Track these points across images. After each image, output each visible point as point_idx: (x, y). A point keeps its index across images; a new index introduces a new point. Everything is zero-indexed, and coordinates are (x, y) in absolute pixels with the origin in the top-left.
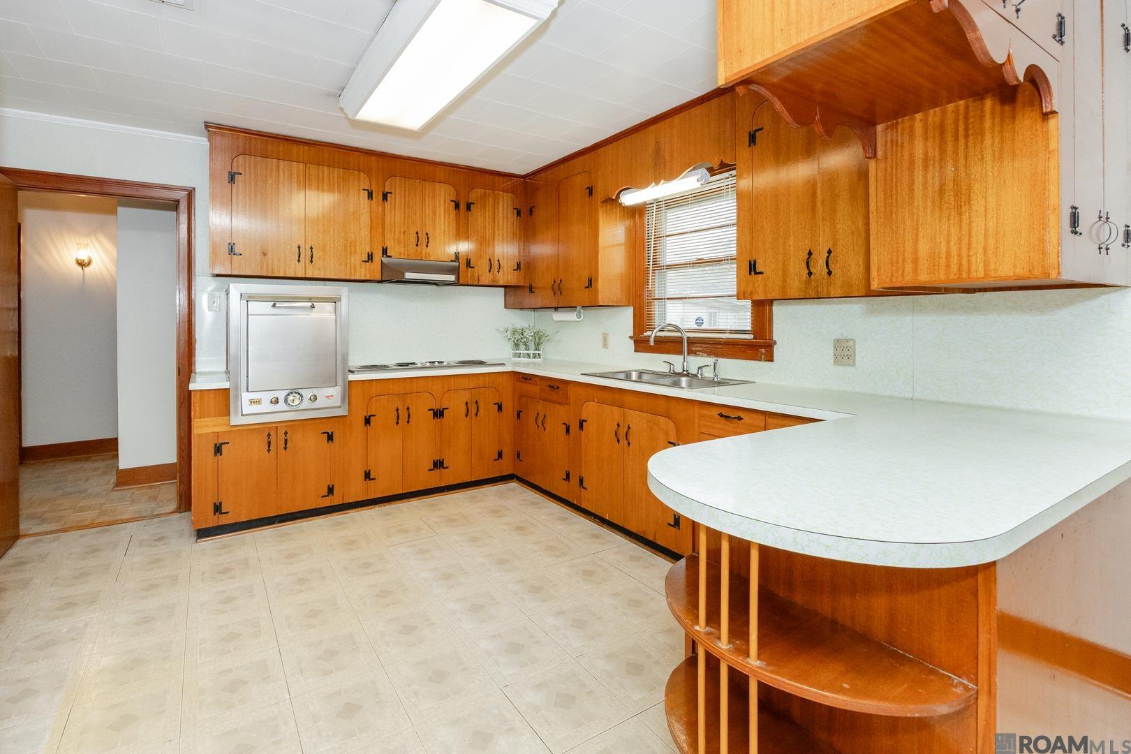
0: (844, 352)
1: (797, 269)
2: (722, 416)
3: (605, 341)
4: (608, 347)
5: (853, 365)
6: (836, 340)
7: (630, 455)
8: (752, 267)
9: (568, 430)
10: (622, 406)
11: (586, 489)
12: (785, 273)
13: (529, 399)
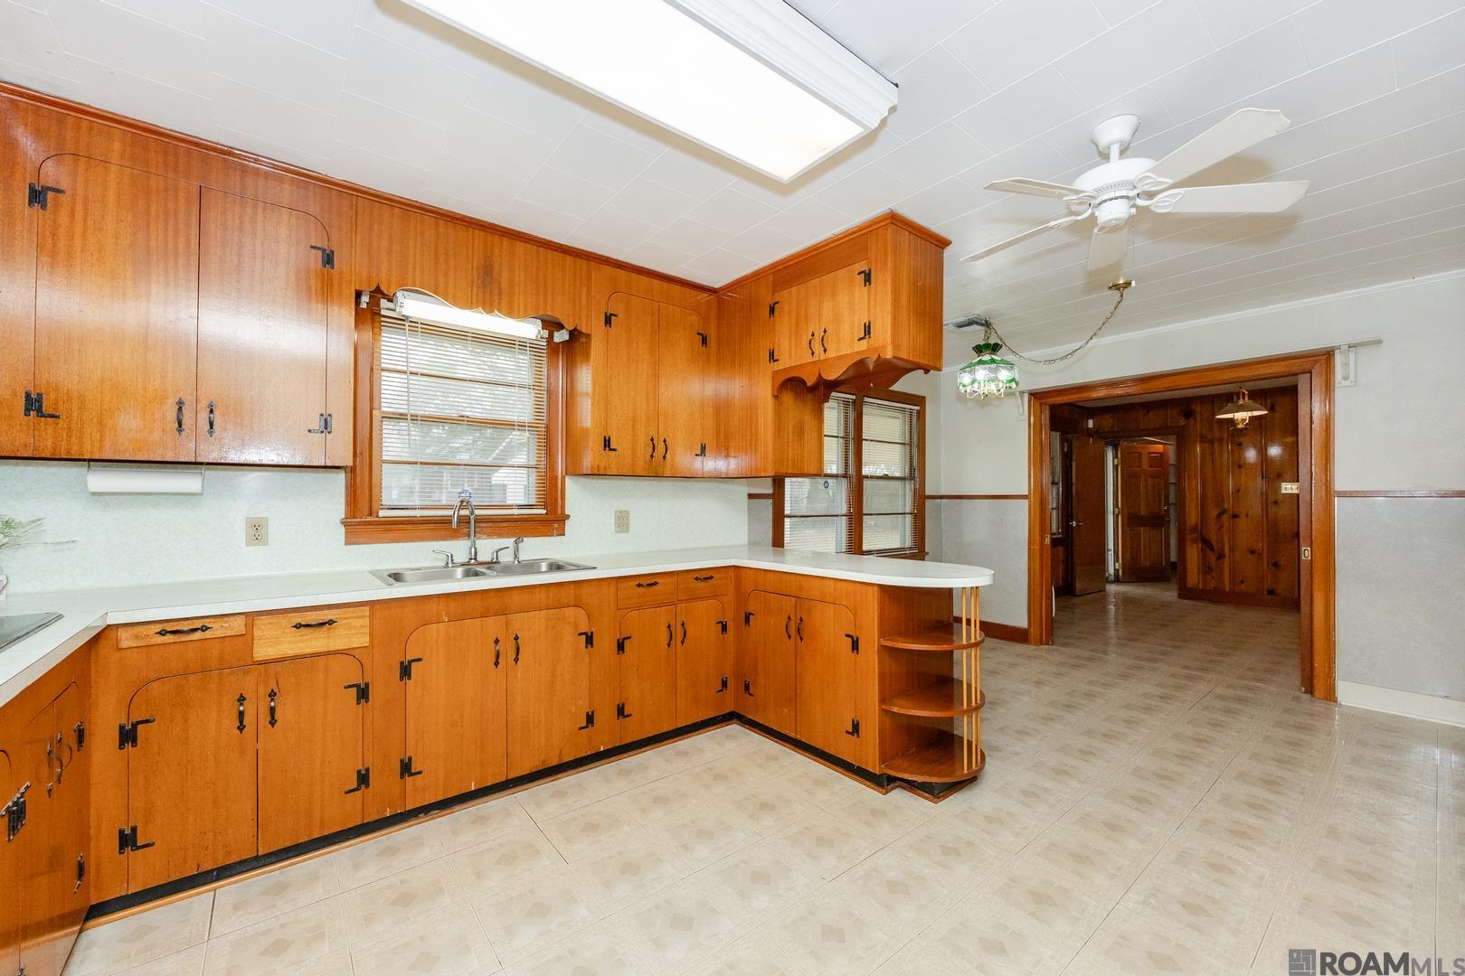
0: (623, 522)
1: (643, 449)
2: (639, 585)
3: (257, 532)
4: (266, 543)
5: (628, 531)
6: (616, 511)
7: (519, 676)
8: (607, 443)
9: (363, 693)
10: (503, 612)
11: (420, 773)
12: (634, 453)
13: (192, 677)
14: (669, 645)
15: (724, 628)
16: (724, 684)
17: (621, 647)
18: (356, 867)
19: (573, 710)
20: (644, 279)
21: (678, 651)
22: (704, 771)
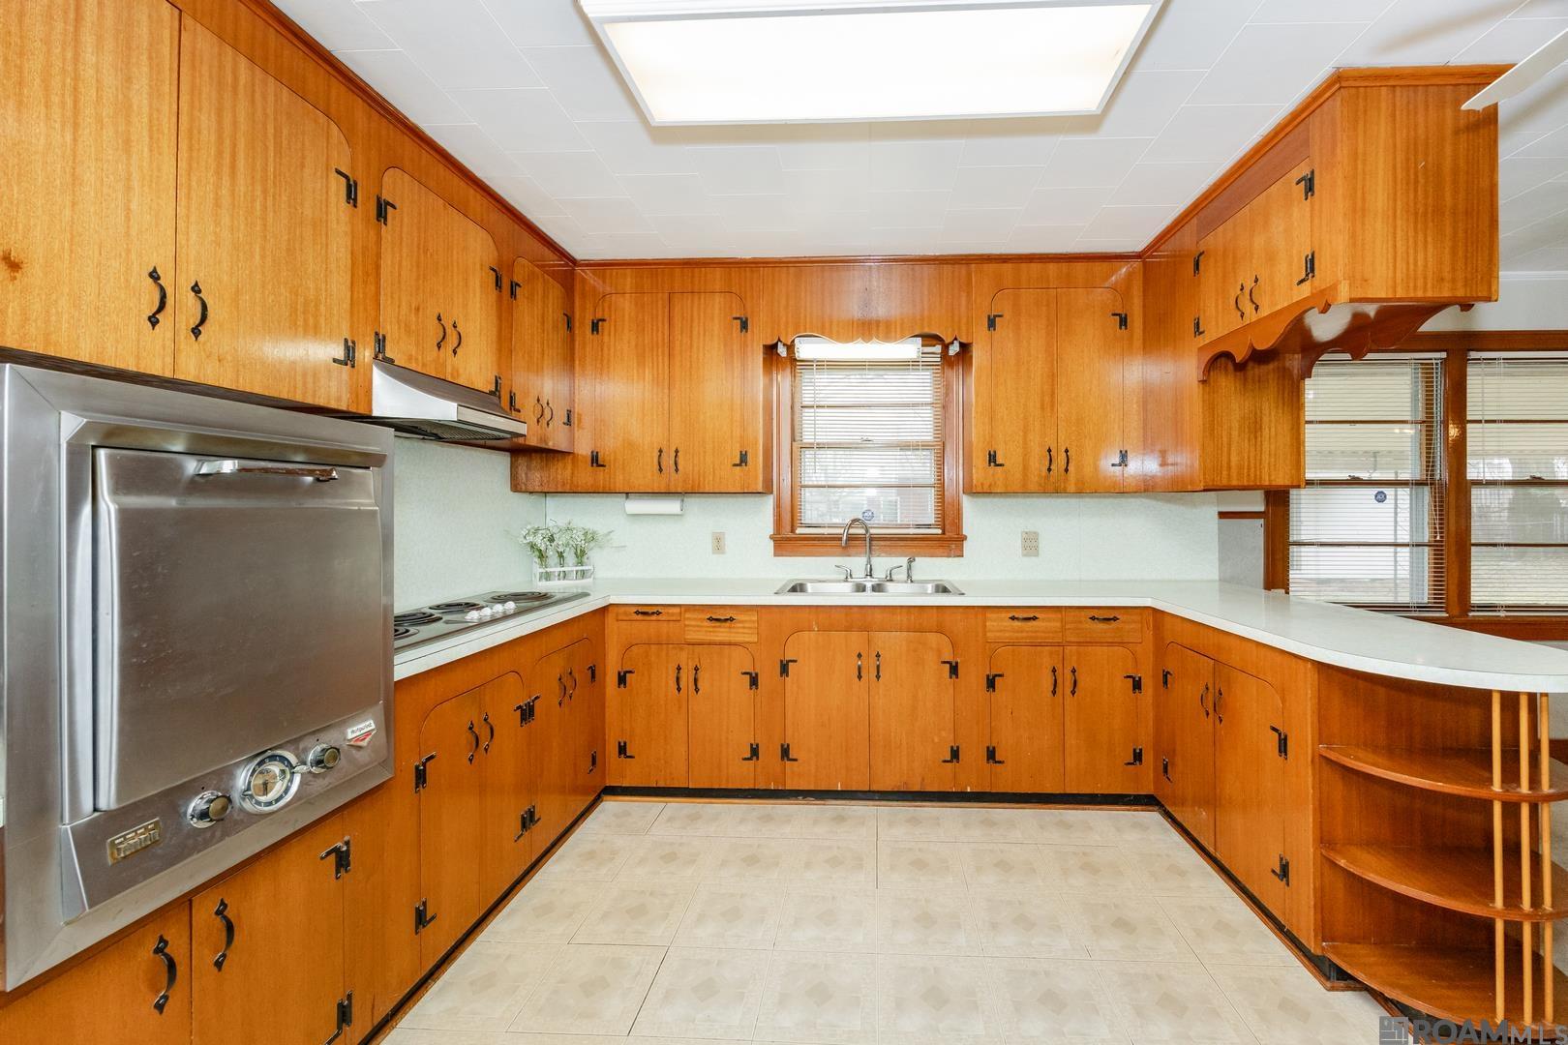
0: (1031, 544)
1: (1038, 465)
2: (1013, 618)
3: (718, 544)
4: (723, 553)
5: (1037, 555)
6: (1022, 533)
7: (881, 692)
8: (992, 458)
9: (754, 681)
10: (866, 628)
11: (796, 760)
12: (1025, 468)
13: (652, 646)
14: (1054, 692)
15: (1137, 685)
16: (1138, 756)
17: (991, 683)
18: (742, 821)
19: (936, 740)
20: (1035, 267)
21: (1067, 702)
22: (1074, 853)
